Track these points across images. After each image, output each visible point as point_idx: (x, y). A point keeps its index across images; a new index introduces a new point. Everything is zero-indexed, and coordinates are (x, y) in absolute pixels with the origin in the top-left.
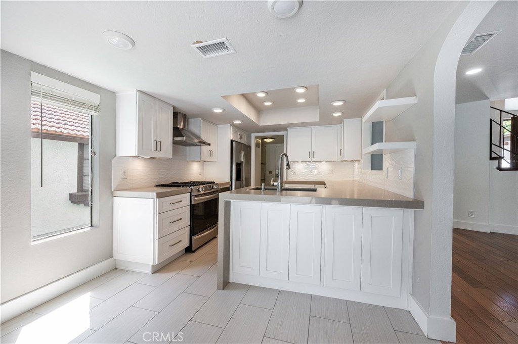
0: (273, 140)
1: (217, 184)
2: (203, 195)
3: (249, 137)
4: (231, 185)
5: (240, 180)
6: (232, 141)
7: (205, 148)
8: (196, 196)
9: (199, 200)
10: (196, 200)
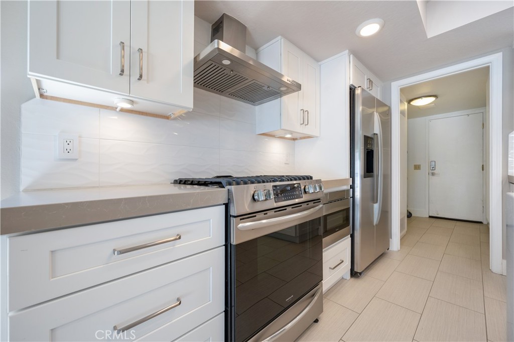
0: (432, 99)
1: (319, 181)
2: (272, 213)
3: (387, 91)
4: (353, 187)
5: (372, 176)
6: (352, 90)
7: (289, 101)
8: (244, 217)
9: (253, 230)
10: (245, 230)
